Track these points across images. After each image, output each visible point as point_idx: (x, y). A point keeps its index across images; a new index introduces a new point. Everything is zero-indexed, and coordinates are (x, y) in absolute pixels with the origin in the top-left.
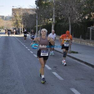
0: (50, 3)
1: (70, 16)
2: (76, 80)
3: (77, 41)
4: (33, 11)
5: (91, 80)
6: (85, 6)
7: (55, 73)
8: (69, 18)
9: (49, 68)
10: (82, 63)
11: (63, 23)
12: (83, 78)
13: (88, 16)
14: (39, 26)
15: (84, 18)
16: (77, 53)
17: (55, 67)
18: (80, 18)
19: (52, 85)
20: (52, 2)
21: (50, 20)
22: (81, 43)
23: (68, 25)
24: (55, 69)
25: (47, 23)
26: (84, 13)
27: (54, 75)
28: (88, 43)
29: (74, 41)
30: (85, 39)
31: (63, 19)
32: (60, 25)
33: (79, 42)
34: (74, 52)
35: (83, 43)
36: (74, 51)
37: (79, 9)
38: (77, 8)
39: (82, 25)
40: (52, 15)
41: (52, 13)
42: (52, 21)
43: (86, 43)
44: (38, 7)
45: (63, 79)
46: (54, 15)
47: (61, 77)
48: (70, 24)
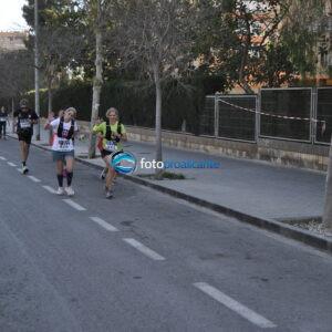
2: (203, 259)
3: (172, 141)
5: (249, 258)
7: (132, 242)
10: (204, 209)
16: (182, 177)
22: (185, 146)
24: (127, 228)
27: (134, 248)
28: (208, 147)
30: (197, 134)
33: (179, 142)
34: (171, 176)
35: (193, 145)
43: (202, 146)
45: (163, 258)
46: (99, 58)
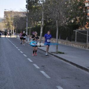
0: (39, 7)
1: (57, 19)
2: (62, 78)
3: (63, 43)
4: (24, 14)
6: (71, 10)
7: (43, 72)
8: (57, 22)
9: (38, 67)
10: (67, 63)
11: (51, 26)
12: (68, 76)
13: (74, 20)
14: (28, 28)
15: (70, 21)
16: (63, 53)
17: (43, 66)
18: (67, 21)
19: (40, 83)
20: (41, 6)
21: (39, 23)
23: (56, 27)
24: (43, 68)
25: (36, 26)
26: (70, 17)
27: (42, 74)
28: (74, 45)
29: (61, 43)
30: (70, 41)
31: (51, 22)
32: (48, 28)
33: (66, 43)
35: (69, 44)
36: (61, 52)
37: (66, 13)
38: (64, 13)
39: (68, 28)
40: (41, 18)
41: (41, 16)
42: (41, 23)
43: (72, 45)
44: (28, 11)
45: (50, 78)
46: (43, 19)
47: (49, 75)
48: (57, 27)
